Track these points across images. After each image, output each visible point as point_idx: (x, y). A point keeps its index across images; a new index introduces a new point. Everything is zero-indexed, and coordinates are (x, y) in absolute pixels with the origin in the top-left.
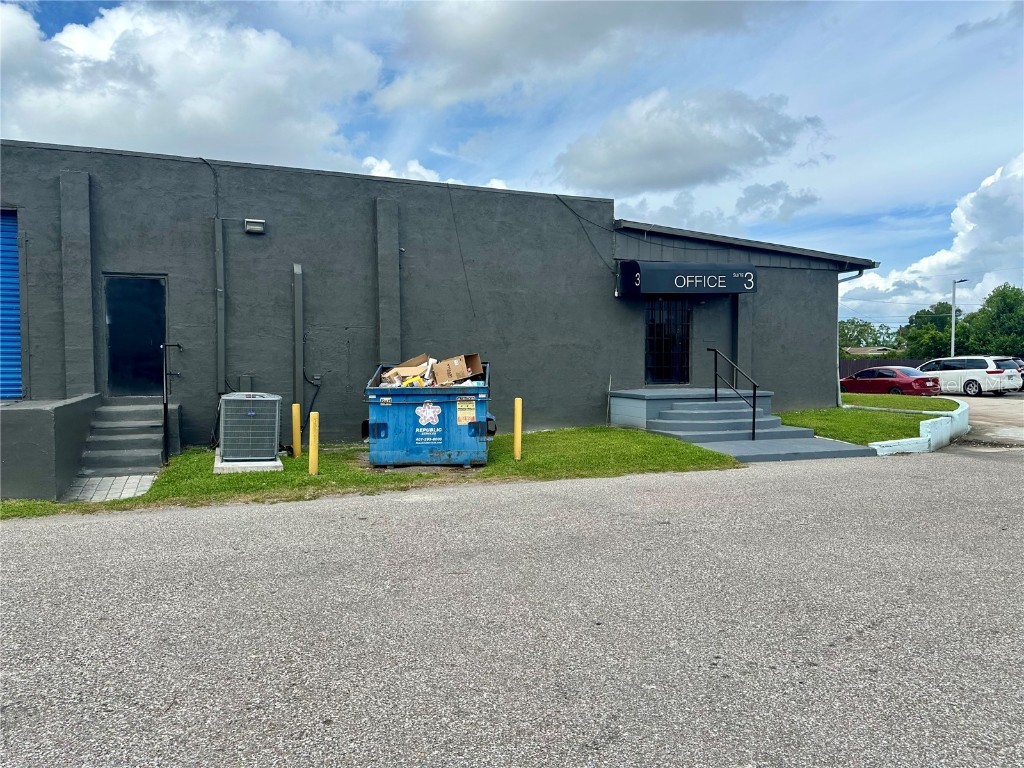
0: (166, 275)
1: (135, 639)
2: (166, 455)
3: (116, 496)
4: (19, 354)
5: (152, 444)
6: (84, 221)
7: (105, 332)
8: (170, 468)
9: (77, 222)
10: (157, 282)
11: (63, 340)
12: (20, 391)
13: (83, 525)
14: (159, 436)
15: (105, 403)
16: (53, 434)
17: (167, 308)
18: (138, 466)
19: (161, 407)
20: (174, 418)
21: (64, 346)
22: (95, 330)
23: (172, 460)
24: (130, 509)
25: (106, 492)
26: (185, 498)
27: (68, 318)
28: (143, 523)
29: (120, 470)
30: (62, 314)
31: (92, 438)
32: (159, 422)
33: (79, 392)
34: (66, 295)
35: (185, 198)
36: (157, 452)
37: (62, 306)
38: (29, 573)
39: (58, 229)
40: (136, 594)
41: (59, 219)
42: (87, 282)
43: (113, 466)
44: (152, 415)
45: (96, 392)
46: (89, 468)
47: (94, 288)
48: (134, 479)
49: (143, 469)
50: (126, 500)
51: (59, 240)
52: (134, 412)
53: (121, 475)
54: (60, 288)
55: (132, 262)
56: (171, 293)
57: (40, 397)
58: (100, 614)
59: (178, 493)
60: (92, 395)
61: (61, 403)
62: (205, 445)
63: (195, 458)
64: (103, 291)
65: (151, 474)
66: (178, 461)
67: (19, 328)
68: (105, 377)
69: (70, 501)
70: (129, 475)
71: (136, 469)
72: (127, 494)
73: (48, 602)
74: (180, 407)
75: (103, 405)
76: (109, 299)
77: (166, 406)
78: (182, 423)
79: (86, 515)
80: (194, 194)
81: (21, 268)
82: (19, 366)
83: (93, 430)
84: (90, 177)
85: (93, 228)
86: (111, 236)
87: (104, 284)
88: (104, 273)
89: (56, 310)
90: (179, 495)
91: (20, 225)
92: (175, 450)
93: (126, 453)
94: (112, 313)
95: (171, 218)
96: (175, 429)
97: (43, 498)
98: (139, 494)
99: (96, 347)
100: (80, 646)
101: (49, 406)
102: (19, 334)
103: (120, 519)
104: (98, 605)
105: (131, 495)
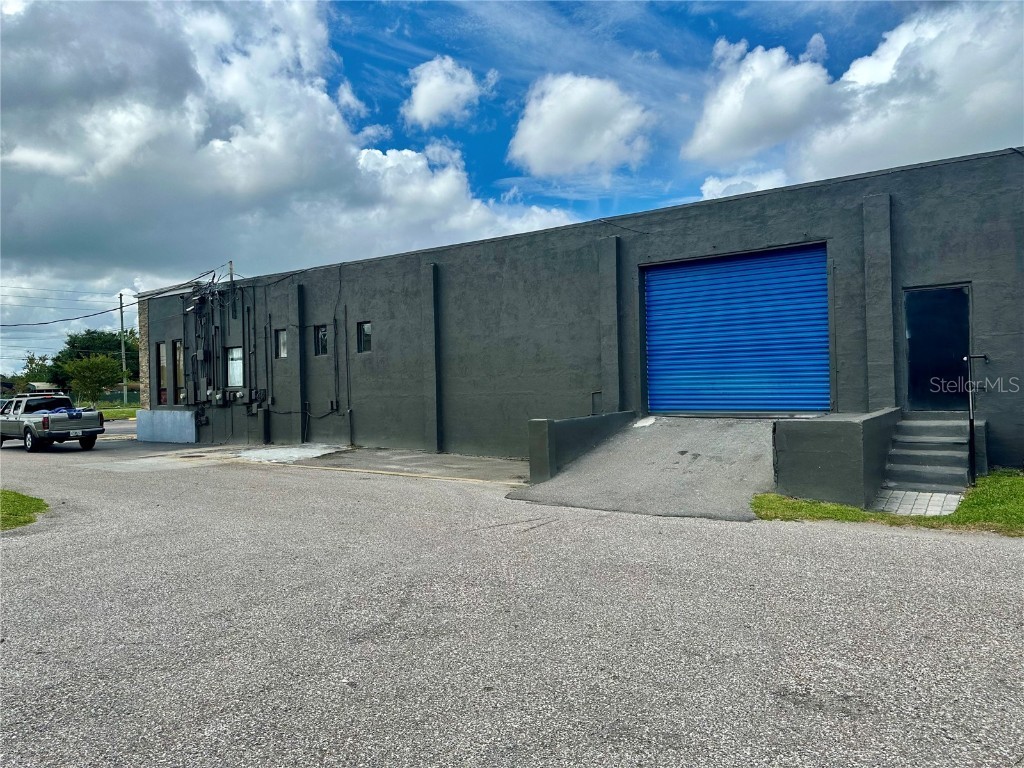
0: (970, 282)
1: (965, 669)
2: (972, 475)
3: (921, 512)
4: (828, 370)
5: (957, 462)
6: (885, 239)
7: (905, 347)
8: (978, 490)
9: (879, 242)
10: (959, 291)
11: (865, 356)
12: (828, 405)
13: (893, 537)
14: (964, 454)
15: (904, 417)
16: (862, 446)
17: (970, 317)
18: (942, 483)
19: (967, 423)
20: (980, 436)
21: (866, 361)
22: (896, 345)
23: (979, 481)
24: (937, 528)
25: (911, 507)
26: (1000, 525)
27: (871, 334)
28: (954, 545)
29: (923, 486)
30: (865, 332)
31: (894, 451)
32: (964, 439)
33: (880, 406)
34: (870, 314)
35: (992, 197)
36: (962, 471)
37: (865, 325)
38: (851, 574)
39: (862, 253)
40: (960, 620)
41: (863, 242)
42: (888, 300)
43: (917, 482)
44: (957, 431)
45: (897, 406)
46: (892, 480)
47: (894, 304)
48: (938, 497)
49: (947, 487)
50: (933, 518)
51: (863, 262)
52: (937, 427)
53: (925, 491)
54: (864, 307)
55: (933, 274)
56: (975, 300)
57: (846, 410)
58: (924, 632)
59: (989, 517)
60: (894, 409)
61: (867, 417)
62: (1018, 467)
63: (1007, 481)
64: (903, 306)
65: (956, 493)
66: (987, 484)
67: (827, 347)
68: (905, 391)
69: (877, 511)
70: (933, 491)
71: (940, 487)
72: (933, 511)
73: (871, 606)
74: (987, 424)
75: (904, 419)
76: (909, 314)
77: (972, 422)
78: (989, 442)
79: (894, 527)
80: (1004, 189)
81: (830, 293)
82: (828, 382)
83: (895, 443)
84: (891, 197)
85: (894, 245)
86: (911, 250)
87: (904, 299)
88: (904, 288)
89: (860, 328)
90: (991, 520)
91: (828, 254)
92: (981, 470)
93: (928, 469)
94: (912, 327)
95: (975, 221)
96: (981, 447)
97: (855, 505)
98: (946, 513)
99: (896, 363)
100: (909, 659)
101: (859, 419)
102: (827, 353)
103: (928, 537)
104: (920, 621)
105: (938, 514)
